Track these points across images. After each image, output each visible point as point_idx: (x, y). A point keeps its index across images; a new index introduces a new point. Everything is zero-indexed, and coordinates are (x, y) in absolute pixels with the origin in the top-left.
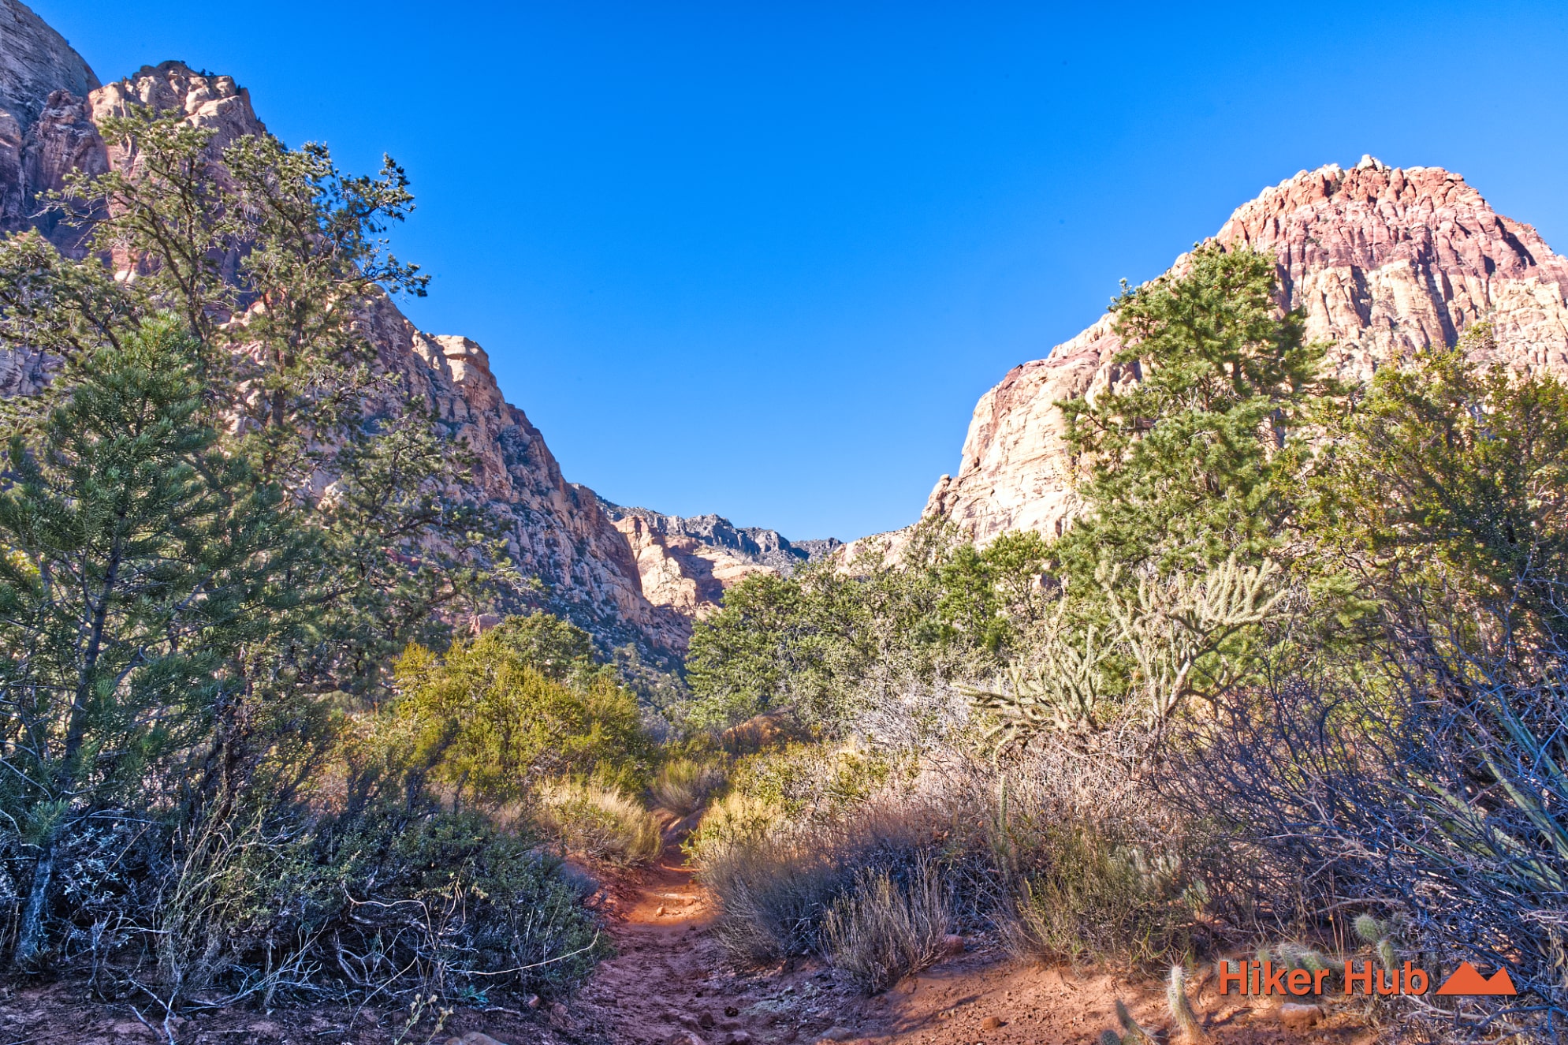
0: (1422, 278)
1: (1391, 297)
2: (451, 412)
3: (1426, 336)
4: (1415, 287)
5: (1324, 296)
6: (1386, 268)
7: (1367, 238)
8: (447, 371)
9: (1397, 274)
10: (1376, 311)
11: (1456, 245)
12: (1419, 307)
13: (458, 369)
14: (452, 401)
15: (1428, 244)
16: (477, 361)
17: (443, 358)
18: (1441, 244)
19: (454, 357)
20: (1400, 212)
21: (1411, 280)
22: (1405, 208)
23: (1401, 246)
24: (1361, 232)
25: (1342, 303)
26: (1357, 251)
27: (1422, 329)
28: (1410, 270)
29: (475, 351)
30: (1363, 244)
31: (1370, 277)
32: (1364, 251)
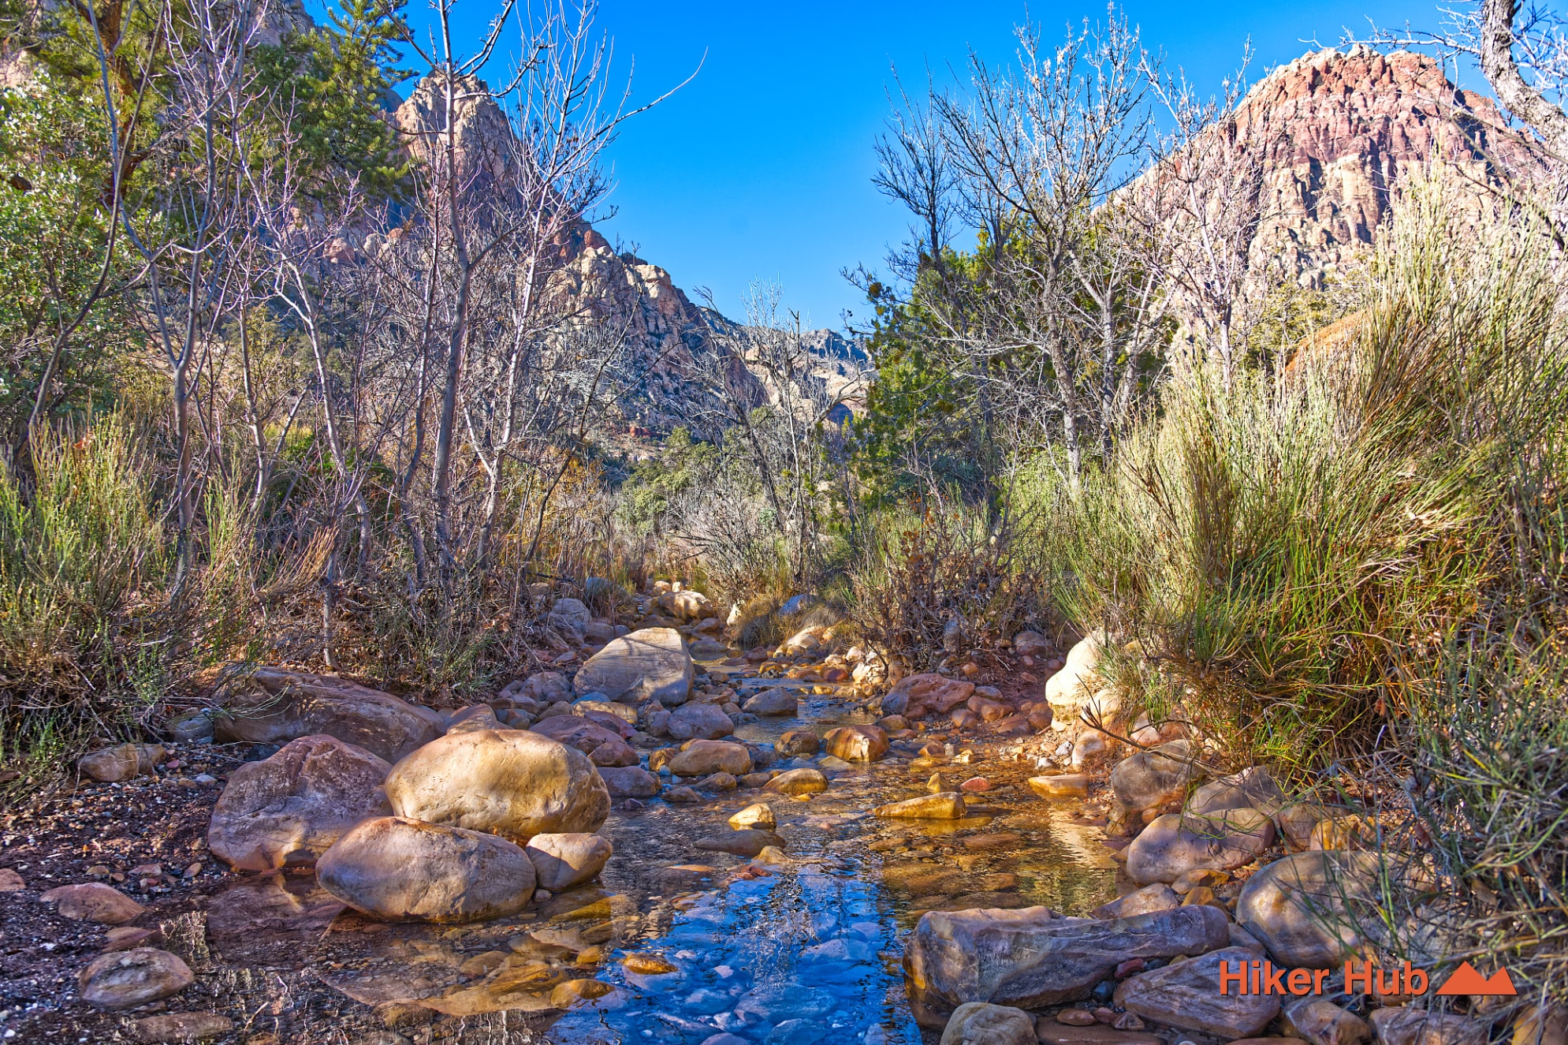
0: (1368, 168)
1: (1340, 186)
2: (657, 327)
3: (1364, 217)
4: (1361, 177)
5: (1280, 192)
6: (1341, 161)
7: (1331, 134)
8: (646, 291)
9: (1347, 167)
10: (1323, 201)
11: (1409, 131)
12: (1361, 193)
13: (654, 292)
14: (656, 319)
15: (1383, 135)
16: (664, 282)
17: (641, 281)
18: (1396, 132)
19: (649, 281)
20: (1369, 102)
21: (1358, 171)
22: (1375, 98)
23: (1358, 141)
24: (1327, 129)
25: (1293, 197)
26: (1321, 145)
27: (1361, 212)
28: (1359, 162)
29: (662, 275)
30: (1326, 140)
31: (1327, 168)
32: (1326, 146)
